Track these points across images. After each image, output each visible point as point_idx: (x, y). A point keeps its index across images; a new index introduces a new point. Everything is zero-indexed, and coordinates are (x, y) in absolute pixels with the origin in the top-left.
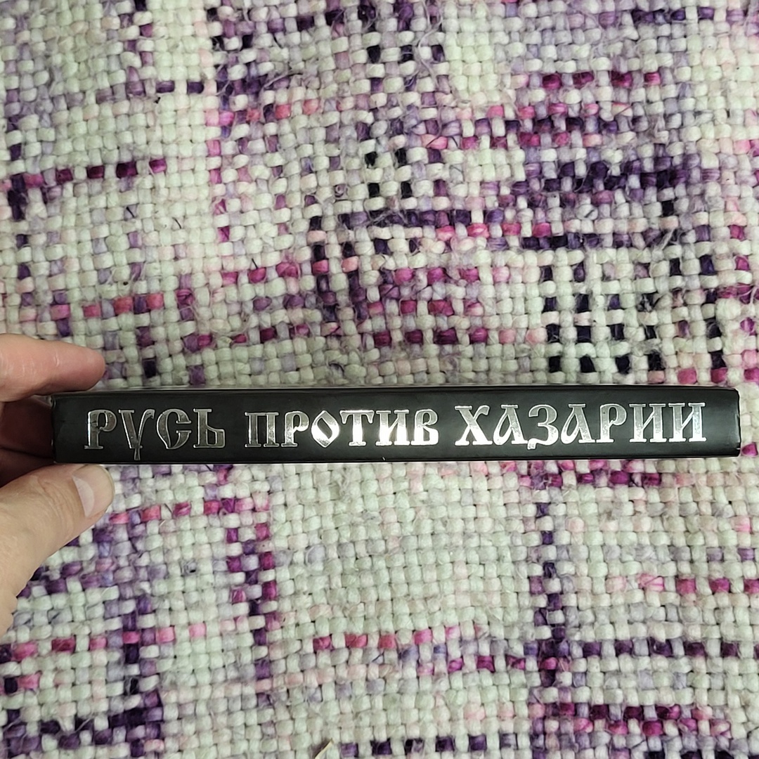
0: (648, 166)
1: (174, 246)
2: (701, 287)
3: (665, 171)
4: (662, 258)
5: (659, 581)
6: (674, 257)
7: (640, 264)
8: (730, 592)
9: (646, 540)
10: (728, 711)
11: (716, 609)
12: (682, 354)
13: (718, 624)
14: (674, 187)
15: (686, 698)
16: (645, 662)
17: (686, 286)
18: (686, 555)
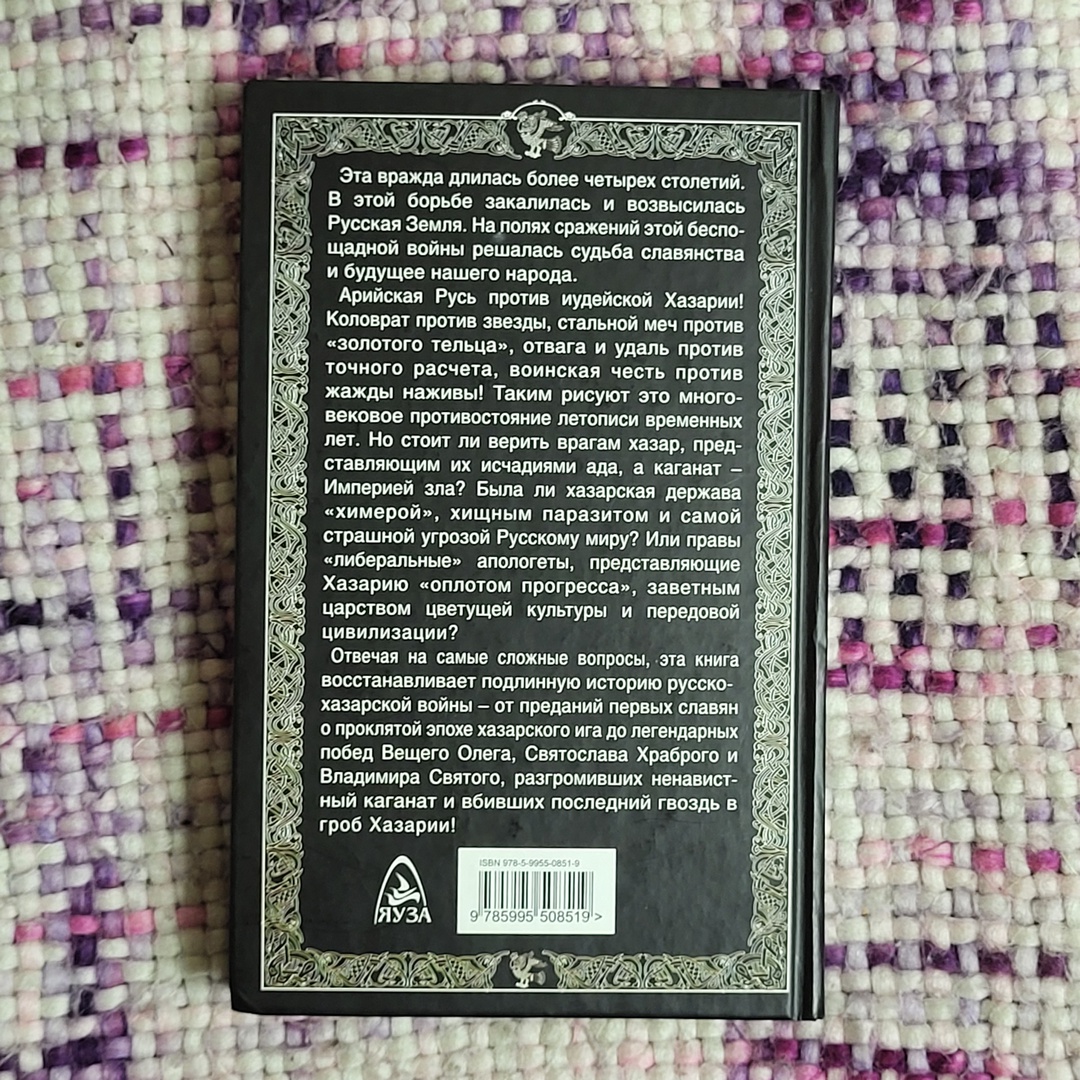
0: (955, 159)
1: (161, 284)
2: (1038, 365)
3: (984, 169)
4: (973, 314)
5: (945, 849)
6: (995, 313)
7: (935, 321)
8: (1060, 872)
9: (926, 782)
10: (1042, 1066)
11: (1035, 899)
12: (1003, 475)
13: (1036, 923)
14: (998, 196)
15: (978, 1040)
16: (914, 980)
17: (1012, 364)
18: (992, 810)
